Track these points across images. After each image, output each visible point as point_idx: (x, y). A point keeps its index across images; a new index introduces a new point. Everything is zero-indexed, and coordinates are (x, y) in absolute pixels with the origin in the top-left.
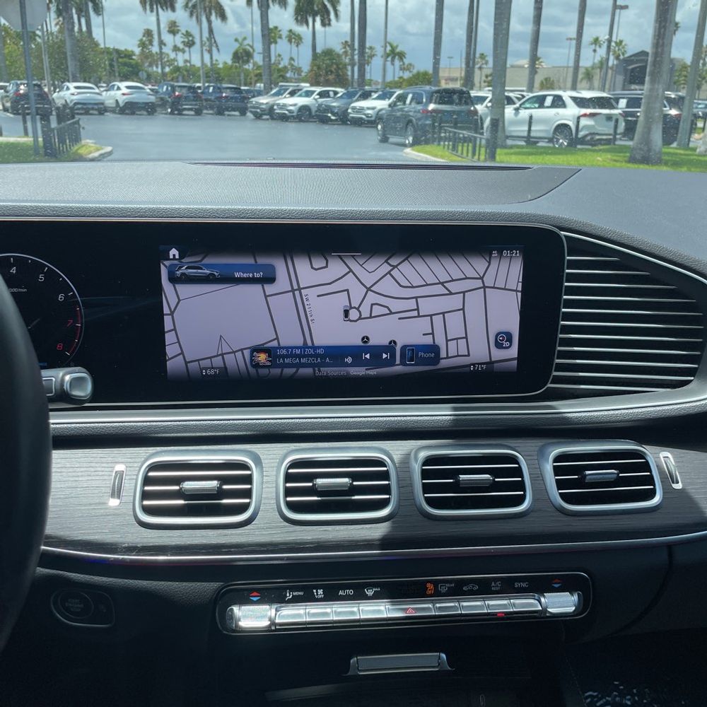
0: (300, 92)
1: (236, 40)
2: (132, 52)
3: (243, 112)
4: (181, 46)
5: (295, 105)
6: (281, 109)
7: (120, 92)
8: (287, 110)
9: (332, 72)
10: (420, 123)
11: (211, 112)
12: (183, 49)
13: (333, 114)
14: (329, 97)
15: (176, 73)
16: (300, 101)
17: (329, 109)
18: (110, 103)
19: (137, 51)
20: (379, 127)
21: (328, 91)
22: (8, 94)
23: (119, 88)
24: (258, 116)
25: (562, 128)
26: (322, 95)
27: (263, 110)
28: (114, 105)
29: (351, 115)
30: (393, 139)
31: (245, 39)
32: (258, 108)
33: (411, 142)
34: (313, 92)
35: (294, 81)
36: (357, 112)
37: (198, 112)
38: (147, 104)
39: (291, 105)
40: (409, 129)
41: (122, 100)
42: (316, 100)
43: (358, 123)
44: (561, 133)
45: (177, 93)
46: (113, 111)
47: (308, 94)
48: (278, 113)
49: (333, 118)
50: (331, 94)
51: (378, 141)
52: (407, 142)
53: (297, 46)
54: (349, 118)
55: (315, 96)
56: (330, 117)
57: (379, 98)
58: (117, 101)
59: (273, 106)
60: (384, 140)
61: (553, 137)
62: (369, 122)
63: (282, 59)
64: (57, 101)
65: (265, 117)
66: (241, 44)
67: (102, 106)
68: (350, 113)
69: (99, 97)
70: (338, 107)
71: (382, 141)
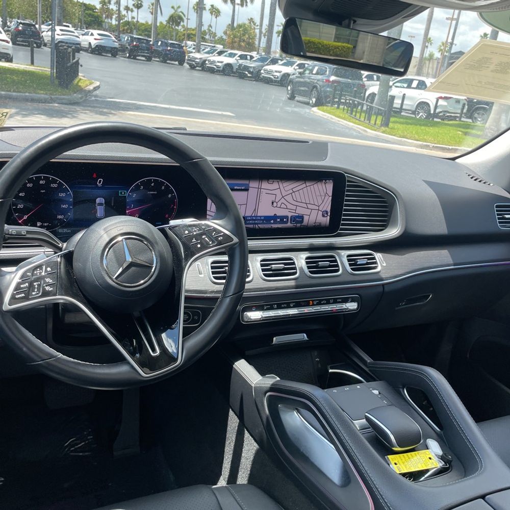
0: (225, 53)
1: (173, 7)
2: (94, 6)
3: (181, 63)
4: (131, 6)
5: (221, 62)
6: (211, 64)
7: (93, 37)
8: (215, 65)
9: (244, 40)
10: (322, 89)
11: (158, 60)
12: (132, 9)
13: (250, 72)
14: (246, 59)
15: (126, 26)
16: (225, 60)
17: (246, 68)
18: (85, 44)
19: (98, 6)
20: (289, 88)
21: (246, 55)
22: (10, 29)
23: (92, 34)
24: (192, 67)
25: (423, 105)
26: (242, 57)
27: (198, 63)
28: (87, 46)
29: (262, 75)
30: (298, 98)
31: (179, 7)
32: (194, 61)
33: (314, 102)
34: (235, 55)
35: (209, 42)
36: (267, 73)
37: (149, 59)
38: (112, 48)
39: (218, 62)
40: (313, 93)
41: (94, 43)
42: (237, 60)
43: (268, 81)
44: (423, 108)
45: (135, 43)
46: (86, 50)
47: (232, 55)
48: (208, 67)
49: (249, 75)
50: (249, 57)
52: (311, 102)
53: (216, 17)
54: (261, 76)
55: (236, 57)
56: (247, 75)
57: (284, 64)
58: (90, 43)
59: (205, 61)
60: (292, 98)
61: (415, 111)
62: (276, 81)
64: (45, 38)
65: (197, 68)
66: (176, 11)
67: (79, 46)
68: (262, 73)
69: (78, 39)
70: (254, 67)
71: (290, 99)
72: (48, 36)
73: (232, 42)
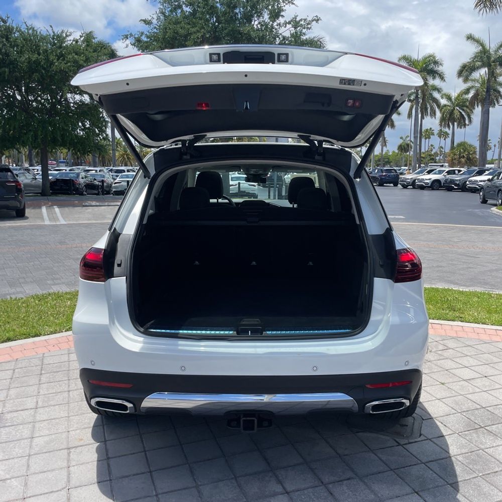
0: (434, 172)
3: (396, 185)
5: (430, 179)
6: (420, 182)
8: (424, 183)
9: (464, 157)
13: (456, 185)
14: (455, 174)
16: (433, 177)
17: (452, 181)
20: (481, 193)
21: (454, 170)
24: (405, 187)
26: (449, 173)
27: (409, 183)
30: (490, 201)
32: (406, 182)
33: (500, 203)
34: (443, 171)
36: (472, 183)
39: (427, 180)
40: (499, 195)
42: (445, 176)
47: (440, 172)
48: (417, 185)
49: (455, 187)
50: (457, 172)
51: (480, 203)
52: (498, 203)
53: (445, 139)
54: (467, 187)
55: (444, 173)
56: (453, 187)
57: (488, 174)
59: (415, 180)
60: (484, 201)
63: (434, 148)
64: (286, 180)
65: (409, 187)
66: (404, 140)
68: (468, 184)
70: (459, 180)
71: (482, 202)
72: (289, 178)
73: (452, 159)
